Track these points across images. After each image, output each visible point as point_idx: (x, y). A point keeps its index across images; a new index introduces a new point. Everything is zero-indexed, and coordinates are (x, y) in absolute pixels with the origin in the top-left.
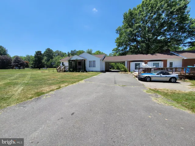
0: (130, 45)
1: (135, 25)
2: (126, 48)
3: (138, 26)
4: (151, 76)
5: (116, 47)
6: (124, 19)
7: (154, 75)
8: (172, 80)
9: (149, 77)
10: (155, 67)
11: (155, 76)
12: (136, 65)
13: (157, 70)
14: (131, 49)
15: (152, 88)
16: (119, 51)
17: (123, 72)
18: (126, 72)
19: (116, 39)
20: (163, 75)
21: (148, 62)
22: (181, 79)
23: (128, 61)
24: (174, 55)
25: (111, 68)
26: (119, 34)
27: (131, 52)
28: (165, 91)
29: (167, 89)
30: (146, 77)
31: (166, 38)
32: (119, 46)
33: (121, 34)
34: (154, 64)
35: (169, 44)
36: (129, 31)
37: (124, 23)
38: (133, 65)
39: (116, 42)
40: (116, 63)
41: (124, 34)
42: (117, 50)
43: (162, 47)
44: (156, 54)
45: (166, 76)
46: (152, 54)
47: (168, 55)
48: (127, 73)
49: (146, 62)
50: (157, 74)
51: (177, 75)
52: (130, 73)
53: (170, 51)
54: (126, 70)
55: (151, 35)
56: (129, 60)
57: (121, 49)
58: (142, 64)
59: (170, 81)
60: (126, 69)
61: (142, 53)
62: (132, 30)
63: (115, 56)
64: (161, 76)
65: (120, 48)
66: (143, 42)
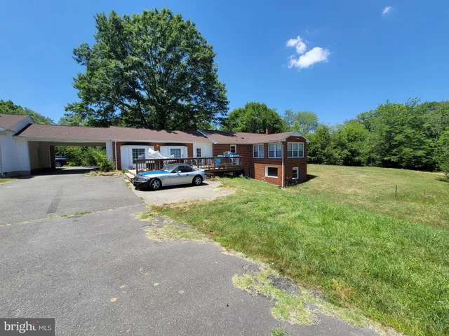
0: (121, 103)
1: (131, 57)
2: (110, 109)
3: (136, 61)
4: (162, 177)
5: (80, 101)
6: (97, 31)
7: (166, 174)
8: (198, 181)
9: (157, 179)
10: (173, 156)
11: (169, 177)
12: (136, 153)
13: (174, 162)
14: (124, 113)
15: (157, 205)
16: (91, 114)
17: (100, 173)
18: (108, 171)
19: (77, 78)
20: (182, 172)
21: (162, 148)
22: (209, 177)
23: (114, 143)
24: (202, 135)
25: (63, 163)
26: (86, 67)
27: (127, 121)
28: (181, 206)
29: (186, 199)
30: (151, 179)
31: (192, 105)
32: (88, 99)
33: (92, 69)
34: (172, 152)
35: (196, 116)
36: (113, 65)
37: (99, 40)
38: (127, 152)
39: (78, 87)
40: (85, 146)
41: (101, 71)
42: (82, 110)
43: (186, 120)
44: (176, 131)
45: (187, 175)
46: (169, 131)
47: (194, 134)
48: (110, 173)
49: (157, 147)
50: (172, 172)
51: (203, 170)
52: (120, 172)
53: (196, 127)
54: (108, 166)
55: (165, 91)
56: (116, 140)
57: (96, 109)
58: (149, 151)
59: (193, 184)
60: (109, 163)
61: (150, 126)
62: (122, 66)
63: (76, 125)
64: (179, 176)
65: (94, 107)
66: (151, 102)
